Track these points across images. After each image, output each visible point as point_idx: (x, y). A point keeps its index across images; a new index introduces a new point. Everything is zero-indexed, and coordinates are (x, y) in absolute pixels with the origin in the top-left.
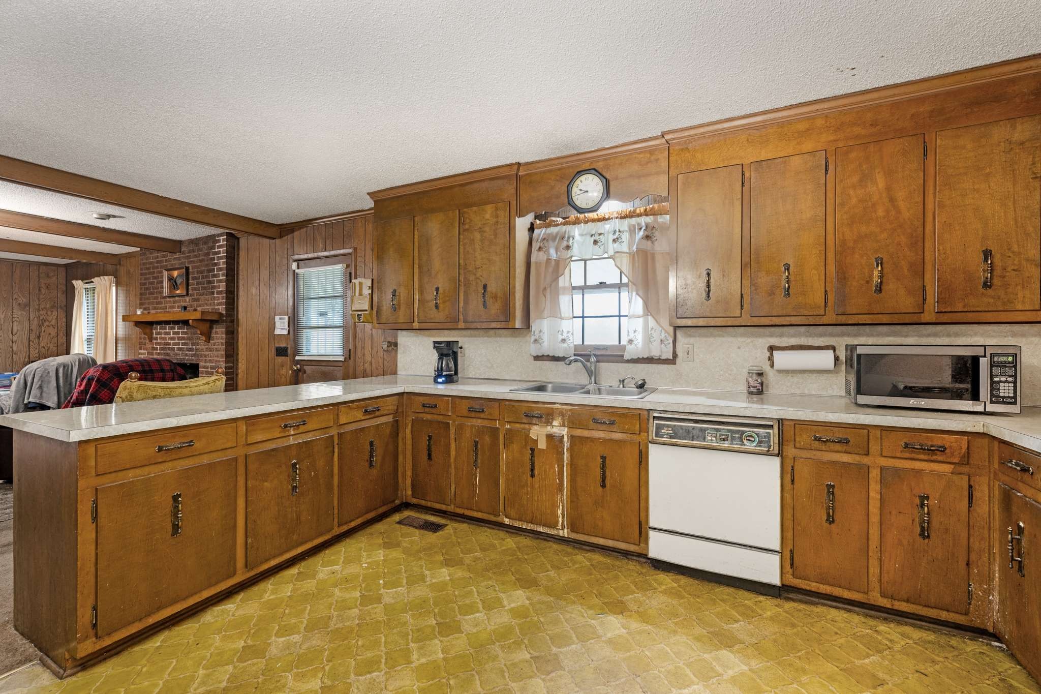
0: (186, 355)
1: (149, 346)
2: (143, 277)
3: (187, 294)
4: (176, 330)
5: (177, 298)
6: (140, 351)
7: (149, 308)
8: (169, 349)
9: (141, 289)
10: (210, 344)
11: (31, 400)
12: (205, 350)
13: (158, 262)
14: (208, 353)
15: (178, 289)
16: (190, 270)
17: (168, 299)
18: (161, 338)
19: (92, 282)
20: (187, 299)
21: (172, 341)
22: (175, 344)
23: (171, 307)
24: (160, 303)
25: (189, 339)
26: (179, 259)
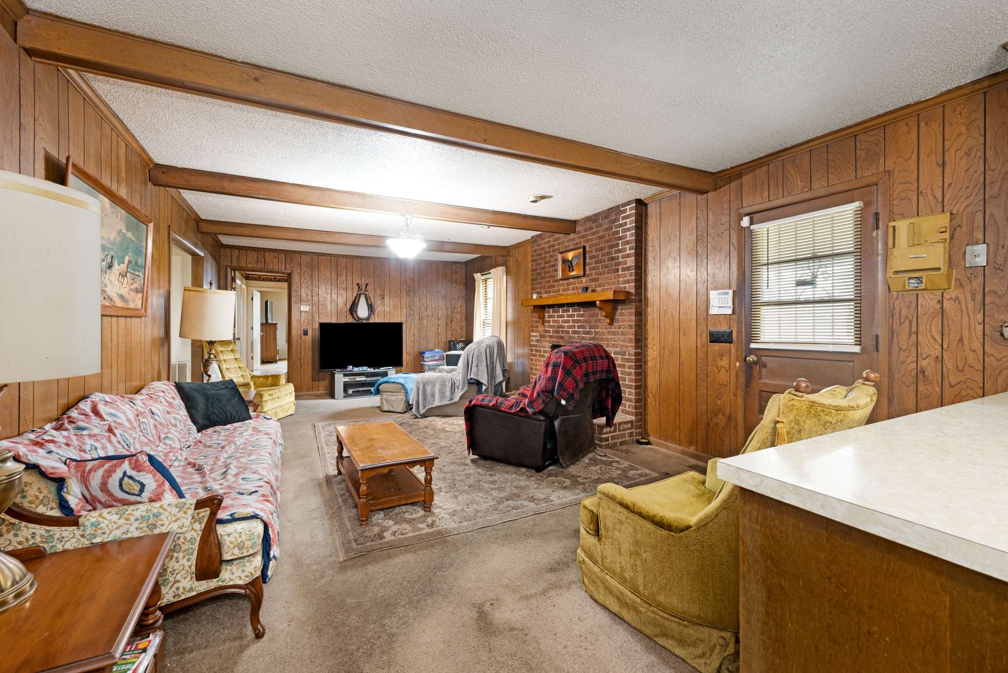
0: (583, 338)
1: (541, 329)
2: (534, 264)
3: (584, 275)
4: (571, 313)
5: (571, 280)
6: (532, 334)
7: (541, 292)
8: (563, 332)
9: (533, 275)
10: (613, 327)
11: (472, 376)
12: (606, 333)
13: (549, 247)
14: (610, 337)
15: (573, 271)
16: (587, 249)
17: (561, 282)
18: (554, 321)
19: (490, 273)
20: (584, 280)
21: (566, 324)
22: (570, 327)
23: (564, 290)
24: (553, 286)
25: (584, 321)
26: (573, 239)
